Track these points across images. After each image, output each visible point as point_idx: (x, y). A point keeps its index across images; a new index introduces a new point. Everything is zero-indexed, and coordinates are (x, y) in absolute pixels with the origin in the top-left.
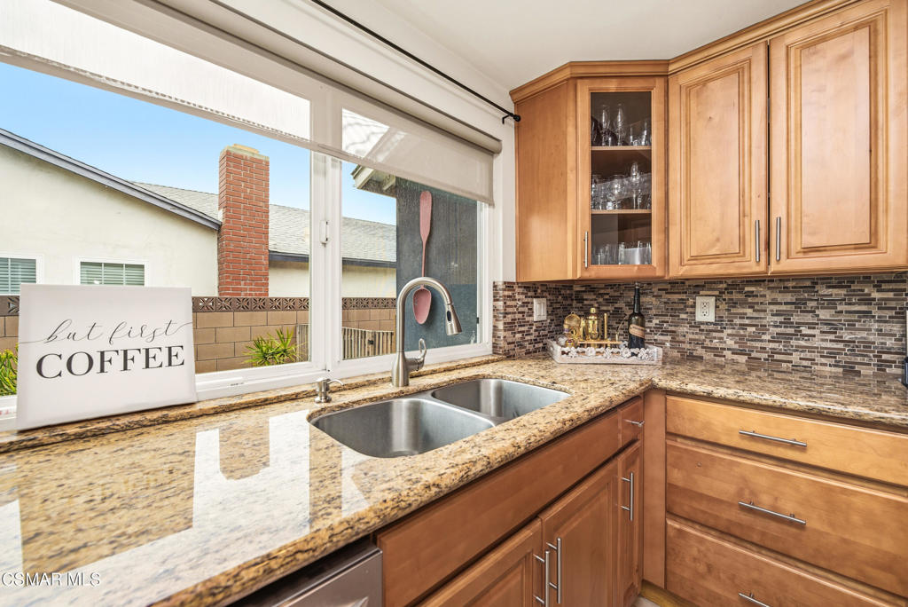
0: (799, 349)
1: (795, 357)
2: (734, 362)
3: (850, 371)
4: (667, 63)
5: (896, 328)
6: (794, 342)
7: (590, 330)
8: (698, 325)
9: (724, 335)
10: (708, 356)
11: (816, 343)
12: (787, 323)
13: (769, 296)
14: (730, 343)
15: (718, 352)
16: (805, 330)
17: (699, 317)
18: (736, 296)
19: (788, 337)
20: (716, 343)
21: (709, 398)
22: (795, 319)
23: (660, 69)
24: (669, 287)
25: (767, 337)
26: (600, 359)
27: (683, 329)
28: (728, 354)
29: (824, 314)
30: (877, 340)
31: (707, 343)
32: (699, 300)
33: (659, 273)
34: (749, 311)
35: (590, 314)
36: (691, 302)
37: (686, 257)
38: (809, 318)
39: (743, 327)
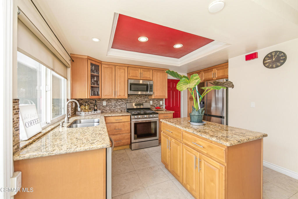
0: (117, 109)
1: (116, 110)
2: (109, 112)
3: (122, 111)
4: (102, 61)
5: (125, 105)
6: (116, 108)
7: (86, 109)
8: (103, 106)
9: (107, 108)
10: (105, 111)
11: (118, 108)
12: (115, 105)
13: (113, 101)
14: (108, 109)
15: (106, 110)
16: (117, 106)
17: (104, 105)
18: (109, 101)
19: (115, 107)
20: (106, 109)
21: (112, 116)
22: (116, 104)
23: (101, 62)
24: (98, 99)
25: (113, 107)
26: (92, 114)
27: (101, 107)
28: (108, 110)
29: (119, 104)
30: (124, 106)
31: (105, 109)
32: (104, 102)
33: (101, 98)
34: (111, 103)
35: (86, 105)
36: (102, 102)
37: (105, 95)
38: (117, 104)
39: (110, 106)
